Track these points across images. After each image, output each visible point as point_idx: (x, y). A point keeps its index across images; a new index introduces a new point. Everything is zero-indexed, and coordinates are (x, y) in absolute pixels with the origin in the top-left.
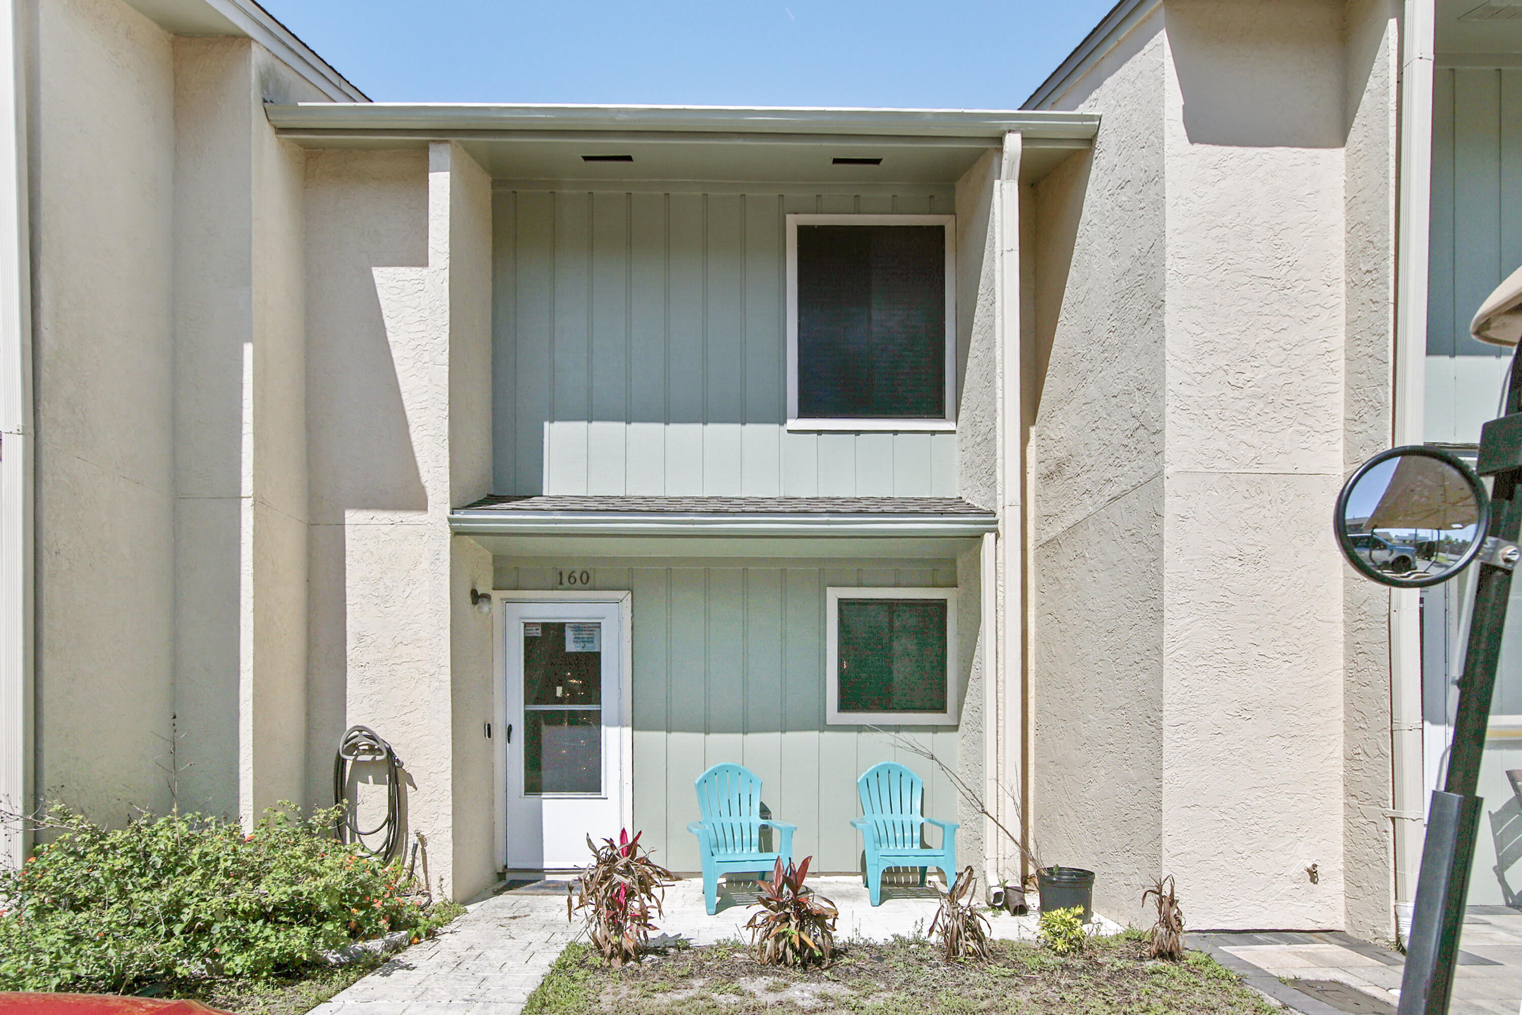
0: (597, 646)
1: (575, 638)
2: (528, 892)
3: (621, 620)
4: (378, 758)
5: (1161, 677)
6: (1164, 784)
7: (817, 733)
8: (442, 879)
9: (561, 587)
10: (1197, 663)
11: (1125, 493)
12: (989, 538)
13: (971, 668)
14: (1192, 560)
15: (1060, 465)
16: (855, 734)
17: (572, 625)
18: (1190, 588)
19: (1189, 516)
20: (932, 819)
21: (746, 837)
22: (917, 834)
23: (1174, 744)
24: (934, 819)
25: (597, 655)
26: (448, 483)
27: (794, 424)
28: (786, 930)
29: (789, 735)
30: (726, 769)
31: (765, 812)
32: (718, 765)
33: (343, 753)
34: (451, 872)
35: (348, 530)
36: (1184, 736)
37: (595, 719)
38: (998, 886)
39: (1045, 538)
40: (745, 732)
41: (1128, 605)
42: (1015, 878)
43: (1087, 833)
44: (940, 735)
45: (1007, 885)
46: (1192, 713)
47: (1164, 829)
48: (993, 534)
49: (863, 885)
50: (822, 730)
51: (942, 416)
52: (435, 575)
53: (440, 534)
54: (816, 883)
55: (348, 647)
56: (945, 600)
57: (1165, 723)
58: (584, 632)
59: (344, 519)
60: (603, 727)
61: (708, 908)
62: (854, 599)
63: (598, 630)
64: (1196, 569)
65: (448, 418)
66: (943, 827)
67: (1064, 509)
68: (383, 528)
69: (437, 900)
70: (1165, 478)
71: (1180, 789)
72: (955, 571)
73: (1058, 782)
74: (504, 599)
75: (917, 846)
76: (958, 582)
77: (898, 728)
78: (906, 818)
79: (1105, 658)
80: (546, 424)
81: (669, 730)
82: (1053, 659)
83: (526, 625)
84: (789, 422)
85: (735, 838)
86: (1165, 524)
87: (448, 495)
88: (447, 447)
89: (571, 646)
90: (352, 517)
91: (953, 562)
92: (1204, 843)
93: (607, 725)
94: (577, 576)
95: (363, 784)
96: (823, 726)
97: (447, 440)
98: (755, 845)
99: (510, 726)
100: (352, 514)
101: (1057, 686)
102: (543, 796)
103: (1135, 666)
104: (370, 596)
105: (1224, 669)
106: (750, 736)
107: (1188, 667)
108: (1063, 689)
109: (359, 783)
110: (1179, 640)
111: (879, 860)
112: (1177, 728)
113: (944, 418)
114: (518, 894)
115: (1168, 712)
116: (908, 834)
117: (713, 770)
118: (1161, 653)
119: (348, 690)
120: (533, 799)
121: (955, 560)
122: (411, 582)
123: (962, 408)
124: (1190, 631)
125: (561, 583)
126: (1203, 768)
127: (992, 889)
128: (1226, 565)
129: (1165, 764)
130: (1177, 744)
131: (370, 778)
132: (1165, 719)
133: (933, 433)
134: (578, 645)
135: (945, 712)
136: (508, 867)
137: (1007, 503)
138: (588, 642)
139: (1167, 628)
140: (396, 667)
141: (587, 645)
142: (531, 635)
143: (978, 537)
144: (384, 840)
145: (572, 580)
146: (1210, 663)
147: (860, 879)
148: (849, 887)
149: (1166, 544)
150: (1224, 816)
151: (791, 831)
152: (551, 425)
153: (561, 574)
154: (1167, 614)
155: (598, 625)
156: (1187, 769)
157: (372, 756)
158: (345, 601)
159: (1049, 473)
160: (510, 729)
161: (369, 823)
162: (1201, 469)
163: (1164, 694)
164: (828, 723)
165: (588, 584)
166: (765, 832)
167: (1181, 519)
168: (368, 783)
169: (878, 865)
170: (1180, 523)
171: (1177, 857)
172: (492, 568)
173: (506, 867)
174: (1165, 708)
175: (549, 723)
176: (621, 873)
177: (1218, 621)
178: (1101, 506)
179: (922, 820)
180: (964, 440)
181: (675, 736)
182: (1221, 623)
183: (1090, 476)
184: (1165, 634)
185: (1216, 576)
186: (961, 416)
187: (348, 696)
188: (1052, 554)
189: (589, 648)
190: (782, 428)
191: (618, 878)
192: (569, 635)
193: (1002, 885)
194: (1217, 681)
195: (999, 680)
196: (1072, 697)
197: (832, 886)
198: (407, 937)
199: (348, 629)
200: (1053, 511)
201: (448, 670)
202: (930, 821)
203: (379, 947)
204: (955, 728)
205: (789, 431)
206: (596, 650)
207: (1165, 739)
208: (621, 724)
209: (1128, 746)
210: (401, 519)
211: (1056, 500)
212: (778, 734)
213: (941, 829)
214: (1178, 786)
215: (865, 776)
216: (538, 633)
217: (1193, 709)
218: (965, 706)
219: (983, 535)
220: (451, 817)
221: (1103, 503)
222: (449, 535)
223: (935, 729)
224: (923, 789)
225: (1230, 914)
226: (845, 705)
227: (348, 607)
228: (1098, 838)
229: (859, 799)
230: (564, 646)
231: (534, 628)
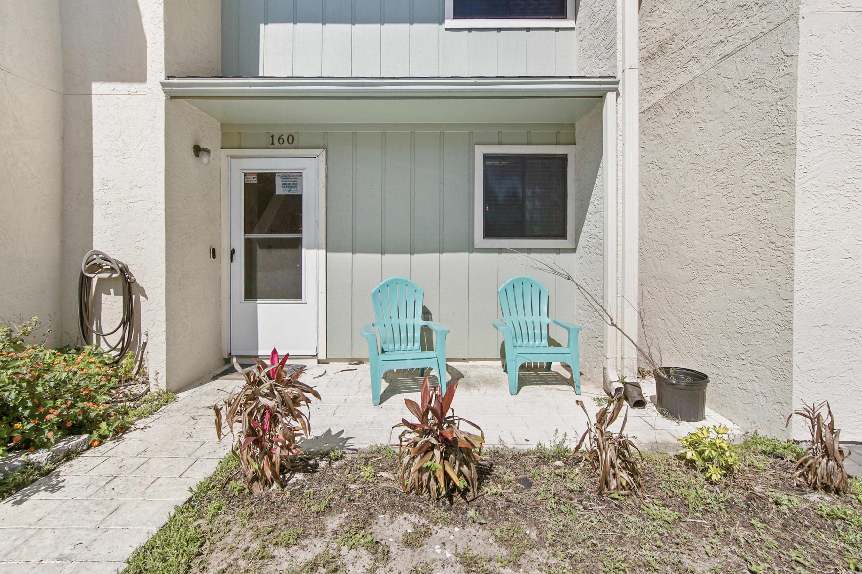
0: (300, 190)
1: (283, 184)
2: (238, 377)
3: (317, 170)
4: (115, 275)
5: (793, 205)
6: (795, 305)
7: (467, 254)
8: (158, 373)
9: (272, 146)
10: (828, 193)
11: (742, 47)
12: (611, 97)
13: (589, 204)
14: (825, 96)
15: (662, 47)
16: (496, 255)
17: (280, 175)
18: (823, 122)
19: (823, 54)
20: (556, 320)
21: (410, 335)
22: (545, 332)
23: (805, 268)
24: (560, 321)
25: (300, 197)
26: (163, 56)
27: (450, 23)
28: (429, 463)
29: (445, 255)
30: (397, 282)
31: (426, 314)
32: (389, 279)
33: (85, 272)
34: (165, 367)
35: (94, 98)
36: (815, 260)
37: (297, 244)
38: (618, 381)
39: (646, 105)
40: (412, 253)
41: (744, 145)
42: (632, 374)
43: (691, 337)
44: (562, 256)
45: (626, 380)
46: (823, 239)
47: (795, 347)
48: (615, 93)
49: (502, 370)
50: (471, 252)
51: (565, 17)
52: (153, 129)
53: (157, 96)
54: (466, 366)
55: (95, 190)
56: (566, 155)
57: (796, 249)
58: (290, 180)
59: (91, 90)
60: (303, 250)
61: (374, 398)
62: (497, 154)
63: (300, 178)
64: (829, 104)
65: (163, 4)
66: (569, 329)
67: (667, 79)
68: (122, 97)
69: (153, 389)
70: (801, 18)
71: (811, 310)
72: (574, 133)
73: (660, 293)
74: (230, 155)
75: (545, 342)
76: (577, 141)
77: (529, 251)
78: (536, 318)
79: (714, 192)
80: (262, 26)
81: (353, 252)
82: (654, 197)
83: (245, 174)
84: (446, 21)
85: (402, 335)
86: (799, 62)
87: (163, 66)
88: (162, 27)
89: (280, 191)
90: (97, 88)
91: (573, 126)
92: (834, 360)
93: (307, 248)
94: (285, 138)
95: (106, 296)
96: (471, 249)
97: (163, 21)
98: (417, 342)
99: (233, 249)
100: (98, 86)
101: (659, 218)
102: (258, 302)
103: (754, 197)
104: (112, 150)
105: (855, 198)
106: (416, 256)
107: (819, 196)
108: (664, 221)
109: (103, 294)
110: (811, 170)
111: (516, 356)
112: (808, 253)
113: (566, 18)
114: (230, 379)
115: (800, 238)
116: (538, 332)
117: (387, 282)
118: (792, 184)
119: (94, 222)
120: (250, 304)
121: (574, 124)
122: (144, 139)
123: (580, 9)
124: (822, 162)
125: (273, 144)
126: (833, 290)
127: (613, 384)
128: (859, 100)
129: (796, 287)
130: (808, 268)
131: (112, 291)
132: (796, 245)
133: (557, 29)
134: (285, 189)
135: (566, 239)
136: (232, 354)
137: (627, 67)
138: (292, 187)
139: (799, 160)
140: (132, 205)
141: (292, 189)
142: (250, 182)
143: (601, 97)
144: (120, 338)
145: (281, 141)
146: (841, 192)
147: (499, 363)
148: (492, 371)
149: (800, 81)
150: (853, 335)
151: (445, 334)
152: (266, 26)
153: (272, 136)
154: (799, 147)
155: (300, 174)
156: (817, 291)
157: (110, 274)
158: (92, 154)
159: (650, 55)
160: (233, 252)
161: (111, 326)
162: (837, 8)
163: (796, 221)
164: (475, 247)
165: (294, 144)
166: (426, 331)
167: (815, 57)
168: (110, 294)
169: (516, 360)
170: (815, 61)
171: (807, 373)
172: (220, 133)
173: (230, 354)
174: (796, 234)
175: (262, 247)
176: (266, 395)
177: (849, 153)
178: (710, 66)
179: (548, 321)
180: (583, 32)
181: (358, 256)
182: (852, 154)
183: (697, 45)
184: (797, 165)
185: (848, 110)
186: (579, 15)
187: (94, 228)
188: (654, 116)
189: (294, 192)
190: (440, 26)
191: (264, 401)
192: (279, 182)
193: (621, 380)
194: (847, 209)
195: (619, 212)
196: (675, 226)
197: (478, 369)
198: (85, 441)
199: (94, 175)
200: (654, 83)
201: (163, 206)
202: (555, 322)
203: (43, 459)
204: (574, 250)
205: (447, 29)
206: (299, 193)
207: (796, 263)
208: (317, 247)
209: (744, 267)
210: (135, 90)
211: (658, 74)
212: (437, 255)
213: (566, 330)
214: (808, 306)
215: (504, 287)
216: (255, 180)
217: (824, 235)
218: (582, 234)
219: (605, 94)
220: (165, 323)
221: (713, 64)
222: (164, 98)
223: (558, 251)
224: (549, 297)
225: (859, 427)
226: (488, 233)
227: (94, 158)
228: (704, 343)
229: (499, 303)
230: (274, 190)
231: (252, 177)
